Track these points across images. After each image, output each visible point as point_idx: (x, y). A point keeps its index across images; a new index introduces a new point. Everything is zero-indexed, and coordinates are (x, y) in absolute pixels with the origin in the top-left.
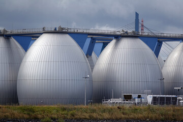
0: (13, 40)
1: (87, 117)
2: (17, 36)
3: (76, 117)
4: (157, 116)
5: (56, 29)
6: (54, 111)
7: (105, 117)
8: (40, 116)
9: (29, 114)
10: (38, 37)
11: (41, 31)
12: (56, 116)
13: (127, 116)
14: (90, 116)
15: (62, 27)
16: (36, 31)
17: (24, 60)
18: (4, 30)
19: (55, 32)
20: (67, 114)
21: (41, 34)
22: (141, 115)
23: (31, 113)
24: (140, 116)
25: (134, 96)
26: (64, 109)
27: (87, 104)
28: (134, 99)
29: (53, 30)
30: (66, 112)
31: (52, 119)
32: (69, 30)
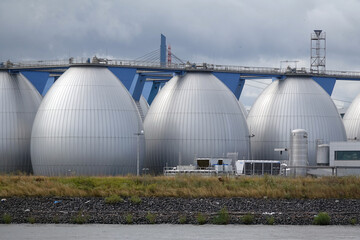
0: (21, 77)
1: (174, 194)
2: (28, 71)
3: (157, 193)
4: (279, 192)
5: (89, 61)
6: (124, 185)
7: (201, 194)
8: (103, 193)
9: (86, 190)
10: (62, 73)
11: (67, 63)
12: (127, 193)
13: (233, 193)
14: (178, 192)
15: (99, 57)
16: (59, 63)
17: (40, 108)
18: (9, 63)
19: (88, 65)
20: (144, 190)
21: (68, 68)
22: (255, 191)
23: (89, 188)
24: (253, 191)
25: (213, 161)
26: (139, 182)
27: (141, 174)
28: (213, 166)
29: (85, 62)
30: (141, 186)
31: (122, 196)
32: (109, 63)
